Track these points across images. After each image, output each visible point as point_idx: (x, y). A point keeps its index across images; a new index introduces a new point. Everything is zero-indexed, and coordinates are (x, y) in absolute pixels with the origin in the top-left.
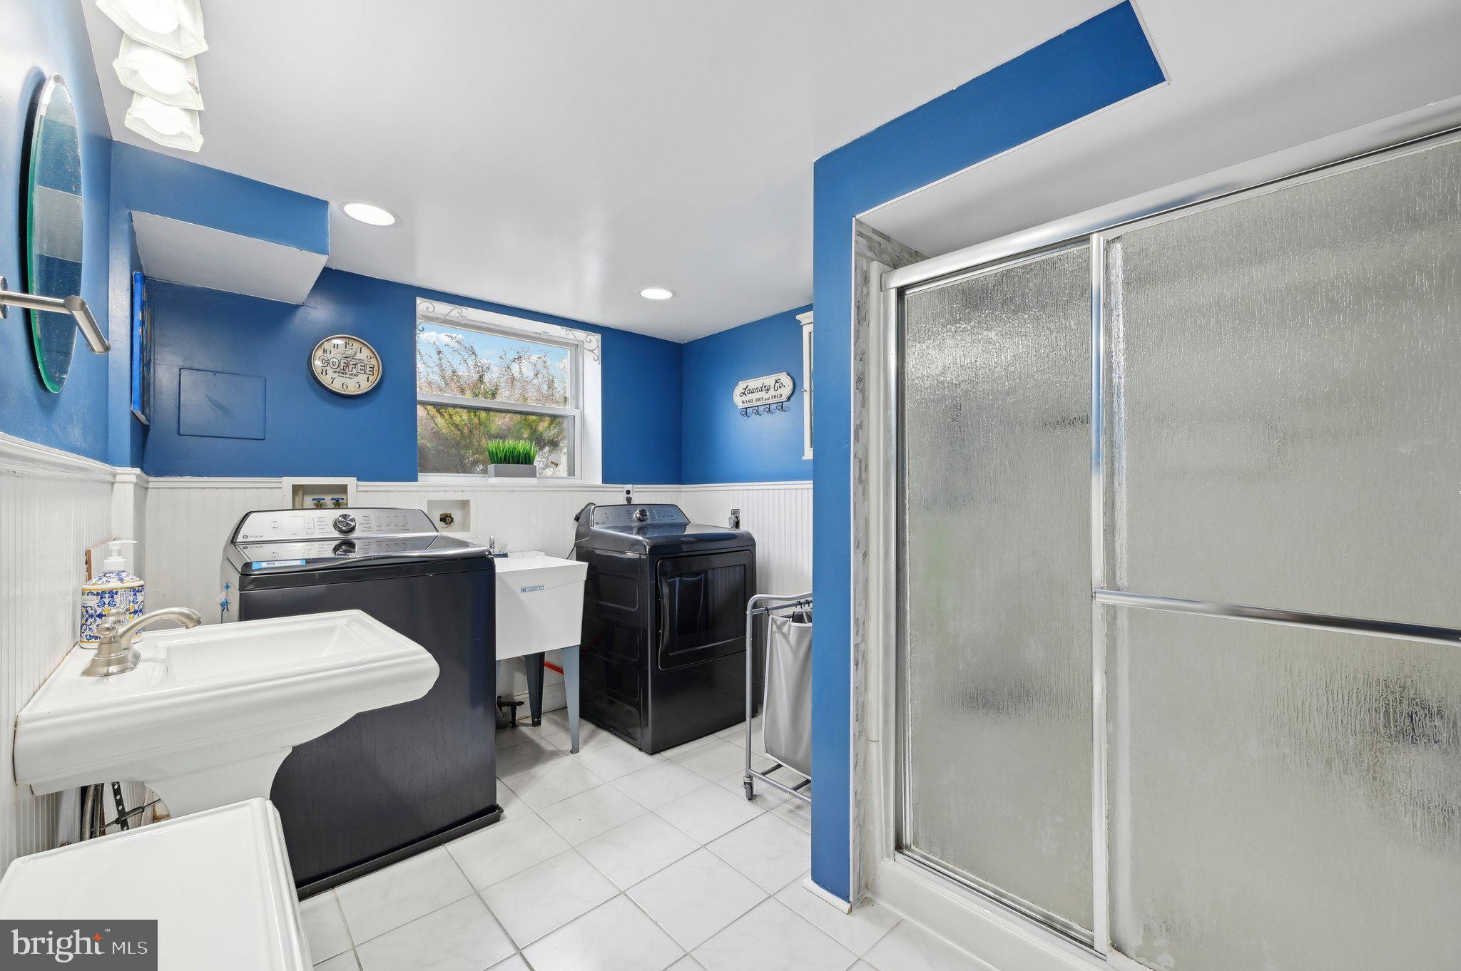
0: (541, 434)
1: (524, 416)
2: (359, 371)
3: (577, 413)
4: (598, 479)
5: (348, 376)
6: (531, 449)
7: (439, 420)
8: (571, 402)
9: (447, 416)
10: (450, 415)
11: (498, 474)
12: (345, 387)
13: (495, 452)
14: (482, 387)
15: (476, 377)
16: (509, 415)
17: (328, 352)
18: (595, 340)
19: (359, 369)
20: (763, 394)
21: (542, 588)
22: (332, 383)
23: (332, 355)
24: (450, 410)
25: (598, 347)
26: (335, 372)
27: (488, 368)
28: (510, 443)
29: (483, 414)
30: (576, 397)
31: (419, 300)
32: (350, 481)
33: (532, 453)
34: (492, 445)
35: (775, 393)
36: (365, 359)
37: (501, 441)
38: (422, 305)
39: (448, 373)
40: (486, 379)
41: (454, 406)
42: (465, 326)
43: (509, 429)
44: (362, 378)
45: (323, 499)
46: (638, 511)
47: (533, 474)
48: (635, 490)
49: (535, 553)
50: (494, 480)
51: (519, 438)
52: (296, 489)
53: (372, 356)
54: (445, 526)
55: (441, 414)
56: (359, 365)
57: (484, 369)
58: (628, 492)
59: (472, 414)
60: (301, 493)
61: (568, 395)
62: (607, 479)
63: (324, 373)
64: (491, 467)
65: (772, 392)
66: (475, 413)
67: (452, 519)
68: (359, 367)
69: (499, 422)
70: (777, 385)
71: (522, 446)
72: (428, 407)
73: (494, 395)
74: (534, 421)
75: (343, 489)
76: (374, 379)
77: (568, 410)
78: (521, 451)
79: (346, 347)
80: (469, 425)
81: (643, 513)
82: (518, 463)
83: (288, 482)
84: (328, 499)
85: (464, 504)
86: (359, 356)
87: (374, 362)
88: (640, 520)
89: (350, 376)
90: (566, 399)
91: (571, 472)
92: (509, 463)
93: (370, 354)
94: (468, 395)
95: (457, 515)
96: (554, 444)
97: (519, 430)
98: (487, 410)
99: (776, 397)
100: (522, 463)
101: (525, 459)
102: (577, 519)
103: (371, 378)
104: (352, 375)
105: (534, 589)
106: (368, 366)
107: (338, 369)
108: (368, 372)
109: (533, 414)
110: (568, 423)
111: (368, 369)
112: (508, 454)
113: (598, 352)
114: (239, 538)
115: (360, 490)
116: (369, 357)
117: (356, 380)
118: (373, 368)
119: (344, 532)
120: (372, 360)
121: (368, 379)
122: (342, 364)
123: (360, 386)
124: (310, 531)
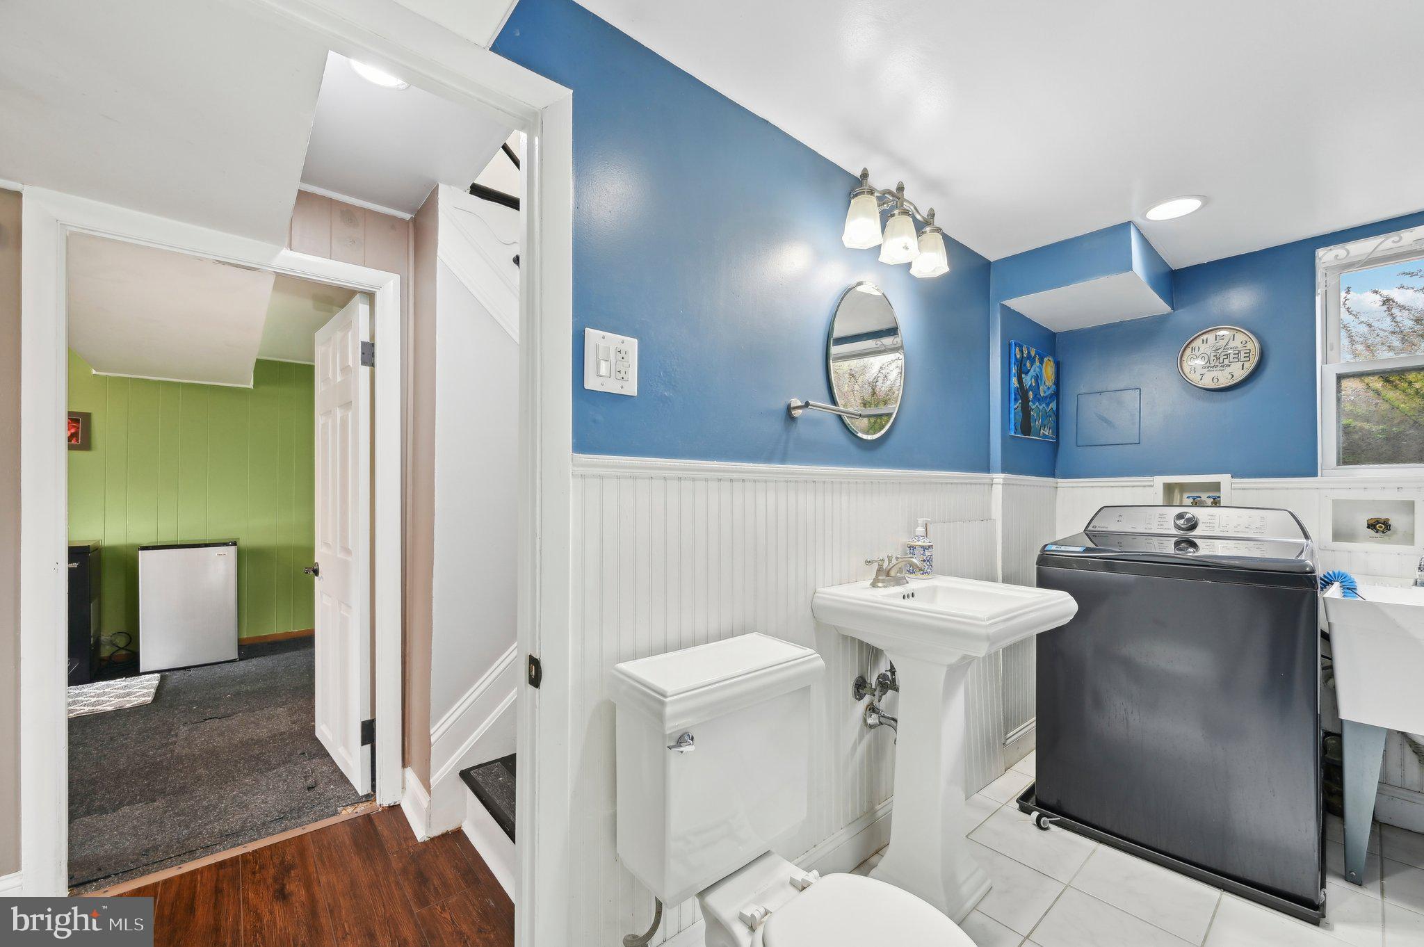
2: (1232, 360)
5: (1218, 368)
12: (1215, 380)
17: (1197, 349)
19: (1232, 358)
22: (1201, 379)
23: (1201, 351)
26: (1204, 368)
31: (1320, 252)
32: (1224, 479)
44: (1235, 367)
45: (1199, 497)
52: (1169, 488)
53: (1249, 339)
54: (1376, 534)
56: (1232, 354)
60: (1176, 490)
63: (1193, 372)
67: (1388, 527)
68: (1232, 356)
75: (1216, 487)
76: (1250, 365)
79: (1216, 340)
83: (1160, 481)
84: (1204, 496)
86: (1232, 344)
87: (1249, 346)
89: (1222, 368)
93: (1244, 338)
103: (1247, 365)
104: (1223, 366)
106: (1243, 352)
107: (1208, 364)
108: (1242, 359)
111: (1243, 355)
114: (1090, 528)
115: (1234, 489)
116: (1244, 342)
117: (1228, 370)
118: (1249, 353)
119: (1183, 529)
120: (1248, 343)
121: (1243, 366)
122: (1212, 358)
123: (1233, 376)
124: (1149, 526)
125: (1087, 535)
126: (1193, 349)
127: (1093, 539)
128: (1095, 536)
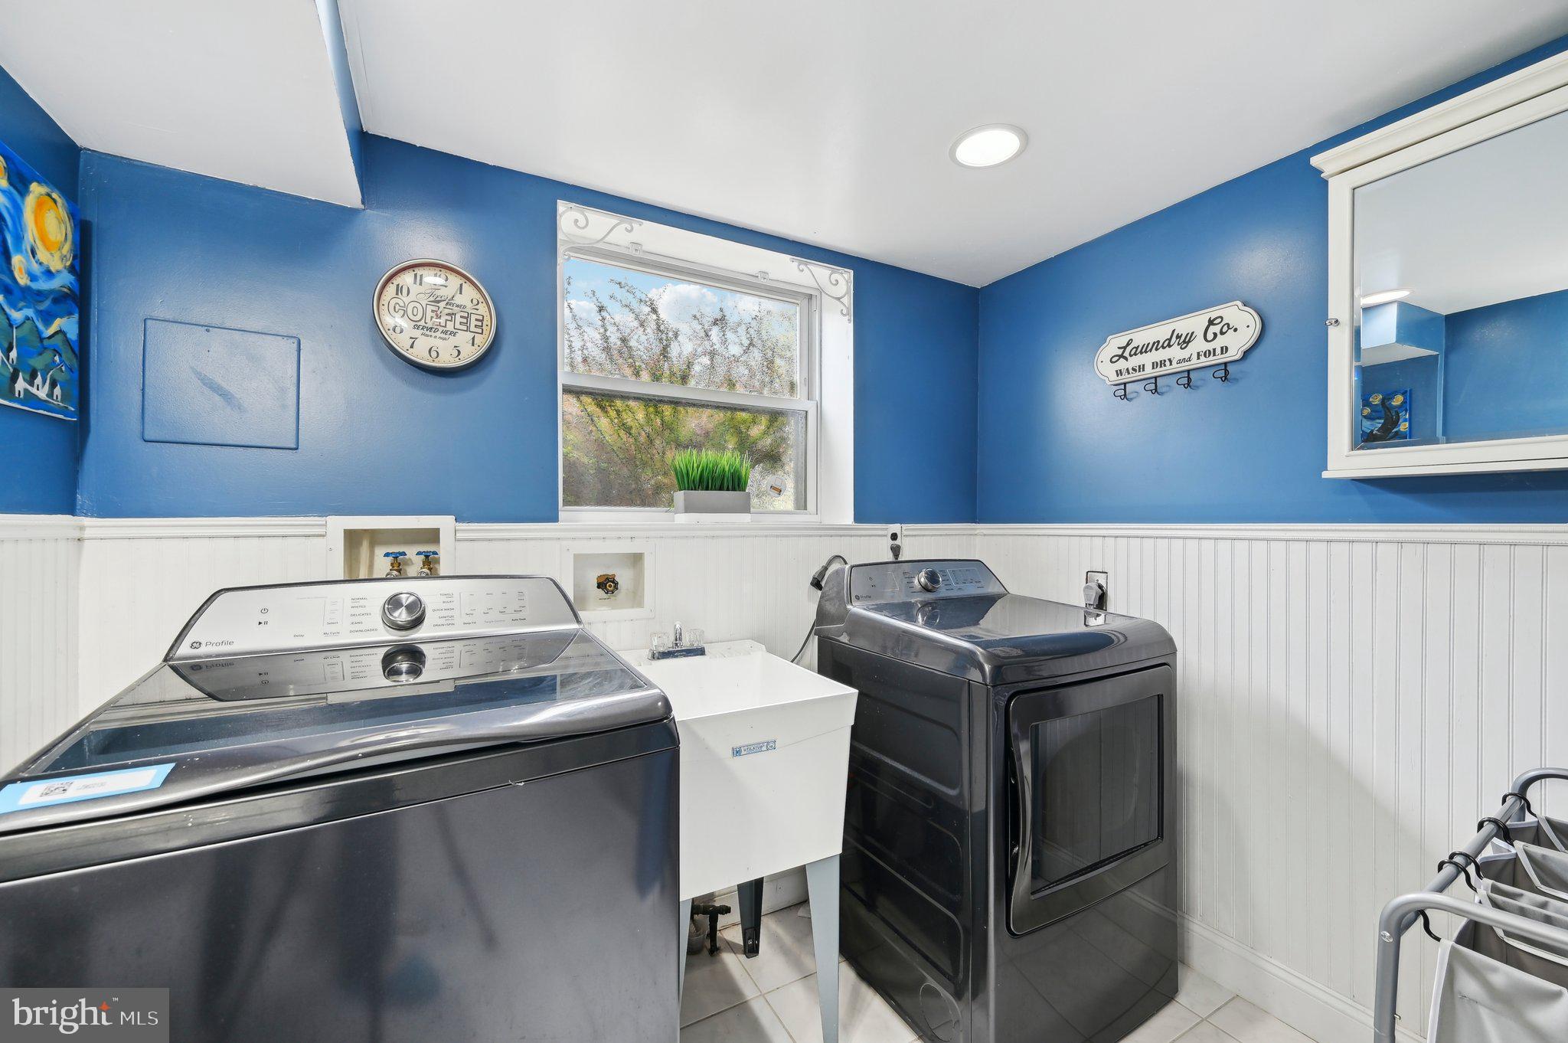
0: (755, 443)
1: (729, 413)
2: (458, 326)
3: (810, 407)
4: (847, 516)
5: (438, 334)
6: (741, 465)
7: (604, 423)
8: (801, 391)
9: (613, 414)
10: (618, 412)
11: (689, 509)
12: (434, 354)
13: (684, 471)
14: (666, 365)
15: (657, 350)
16: (709, 411)
17: (405, 291)
18: (843, 281)
19: (457, 323)
20: (1175, 352)
21: (770, 745)
22: (412, 347)
23: (412, 296)
24: (619, 403)
25: (847, 293)
26: (416, 327)
27: (676, 335)
28: (708, 457)
29: (667, 410)
30: (809, 382)
31: (562, 206)
32: (444, 523)
33: (743, 473)
34: (681, 459)
35: (1210, 346)
36: (469, 305)
37: (695, 452)
38: (569, 217)
39: (614, 339)
40: (674, 351)
41: (625, 397)
42: (641, 262)
43: (707, 434)
44: (463, 338)
45: (404, 554)
46: (923, 573)
47: (745, 508)
48: (905, 533)
49: (749, 642)
50: (682, 518)
51: (721, 448)
52: (353, 538)
53: (481, 300)
54: (605, 596)
55: (603, 408)
56: (458, 316)
57: (671, 334)
58: (894, 537)
59: (651, 409)
60: (365, 544)
61: (797, 378)
62: (862, 515)
63: (398, 330)
64: (680, 496)
65: (1198, 345)
66: (656, 406)
67: (616, 584)
68: (458, 319)
69: (693, 423)
70: (1216, 329)
71: (727, 459)
72: (584, 398)
73: (684, 379)
74: (744, 422)
75: (433, 536)
76: (484, 341)
77: (799, 402)
78: (727, 469)
79: (435, 284)
80: (648, 429)
81: (932, 577)
82: (721, 489)
83: (338, 525)
84: (412, 553)
85: (636, 559)
86: (458, 300)
87: (483, 309)
88: (926, 589)
89: (443, 336)
90: (792, 386)
91: (801, 504)
92: (707, 489)
93: (476, 295)
94: (645, 376)
95: (624, 577)
96: (772, 458)
97: (722, 435)
98: (675, 403)
99: (1208, 353)
100: (728, 490)
101: (734, 482)
102: (817, 584)
103: (479, 339)
104: (445, 332)
105: (756, 748)
106: (473, 317)
107: (422, 323)
108: (473, 328)
109: (743, 409)
110: (797, 423)
111: (473, 323)
112: (705, 474)
113: (849, 301)
114: (184, 650)
115: (459, 540)
116: (475, 302)
117: (453, 341)
118: (482, 321)
119: (400, 628)
120: (480, 306)
121: (473, 339)
122: (429, 314)
123: (459, 352)
124: (333, 628)
125: (174, 668)
126: (399, 289)
127: (194, 677)
128: (196, 667)
